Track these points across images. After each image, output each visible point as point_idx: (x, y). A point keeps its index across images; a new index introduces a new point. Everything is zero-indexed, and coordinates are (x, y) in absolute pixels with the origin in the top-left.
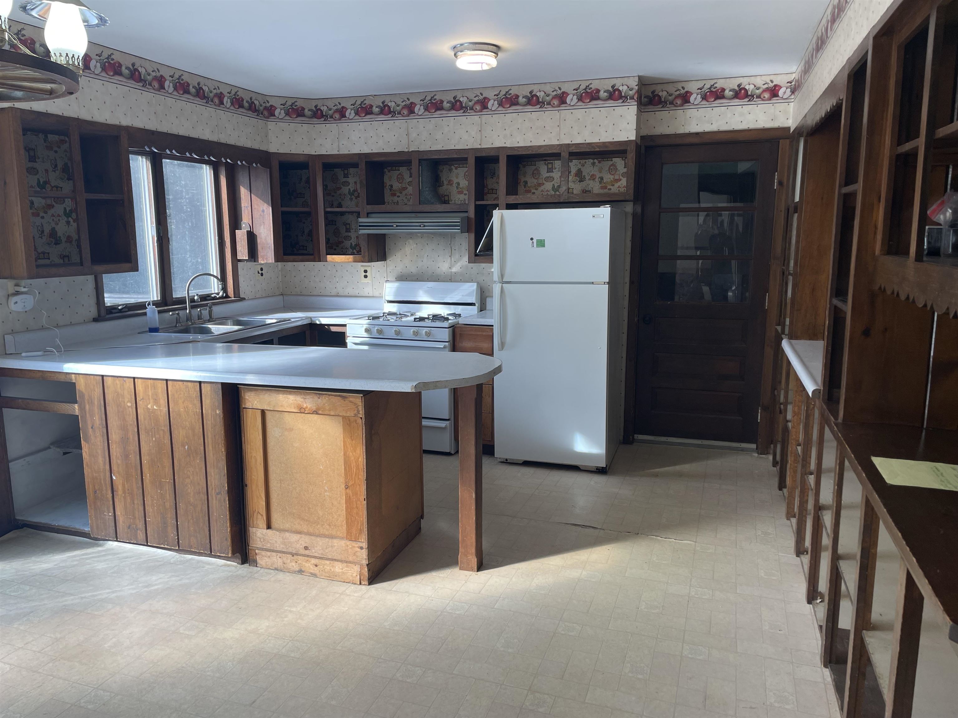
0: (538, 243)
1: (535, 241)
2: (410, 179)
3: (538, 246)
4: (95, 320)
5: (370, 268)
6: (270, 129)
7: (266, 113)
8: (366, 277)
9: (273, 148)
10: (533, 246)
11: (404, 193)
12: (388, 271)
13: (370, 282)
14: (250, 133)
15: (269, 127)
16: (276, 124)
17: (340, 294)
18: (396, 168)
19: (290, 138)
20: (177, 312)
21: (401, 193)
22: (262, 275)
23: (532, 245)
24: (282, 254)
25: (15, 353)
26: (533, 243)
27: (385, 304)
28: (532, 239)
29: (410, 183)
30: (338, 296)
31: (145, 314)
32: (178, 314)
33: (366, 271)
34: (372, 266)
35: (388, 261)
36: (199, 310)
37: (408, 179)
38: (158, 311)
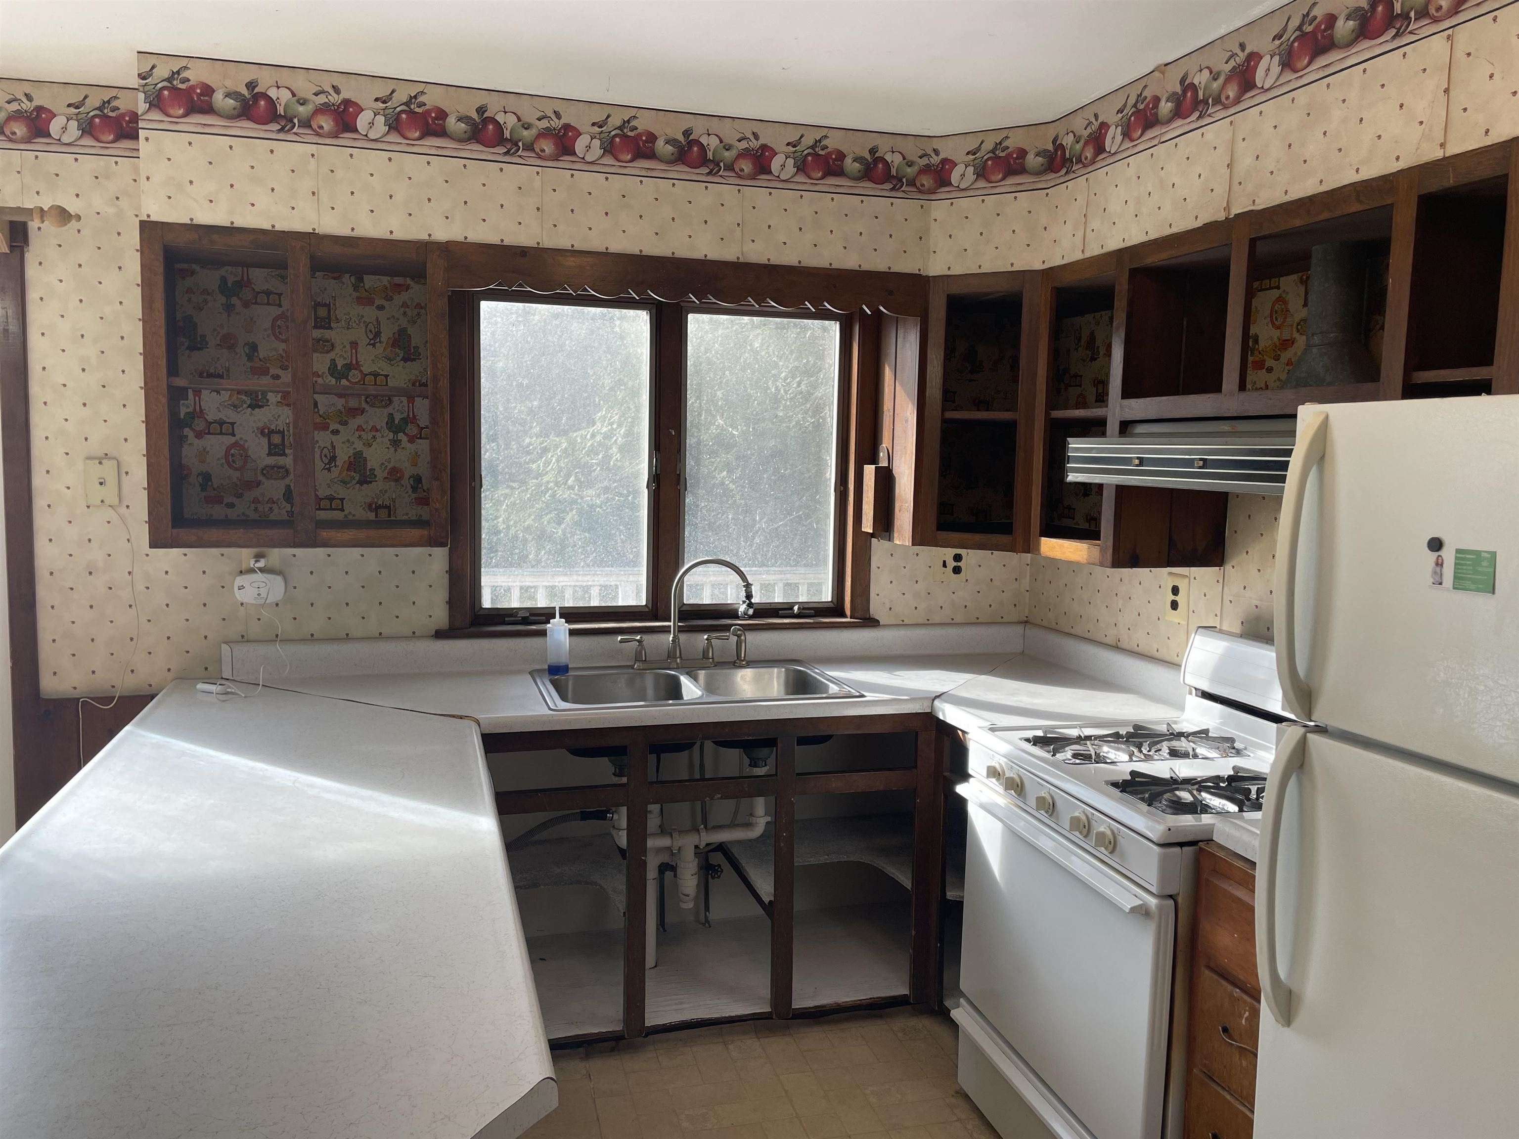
0: (1457, 567)
1: (1448, 554)
2: (1304, 313)
3: (1460, 583)
4: (439, 635)
5: (1186, 581)
6: (936, 220)
7: (927, 181)
8: (1174, 605)
9: (935, 267)
10: (1438, 578)
11: (1285, 356)
12: (1227, 599)
13: (1182, 622)
14: (861, 234)
15: (934, 214)
16: (952, 204)
17: (1124, 644)
18: (1273, 280)
19: (981, 234)
20: (638, 638)
21: (1277, 358)
22: (957, 570)
23: (1435, 572)
24: (934, 527)
25: (231, 678)
26: (1439, 564)
27: (1188, 697)
28: (1436, 545)
29: (1302, 326)
30: (1116, 647)
31: (543, 633)
32: (639, 641)
33: (1175, 590)
34: (1192, 578)
35: (1228, 567)
36: (706, 637)
37: (1298, 312)
38: (570, 630)
